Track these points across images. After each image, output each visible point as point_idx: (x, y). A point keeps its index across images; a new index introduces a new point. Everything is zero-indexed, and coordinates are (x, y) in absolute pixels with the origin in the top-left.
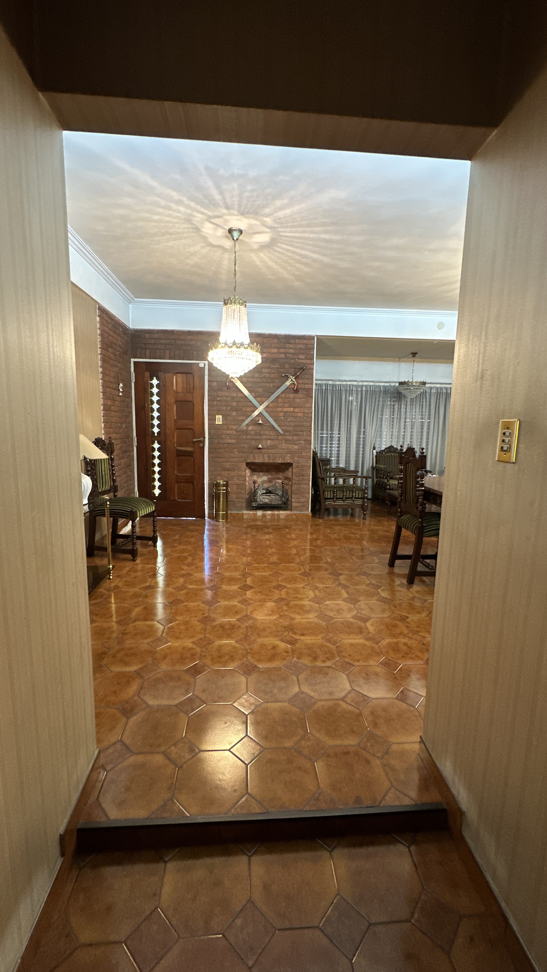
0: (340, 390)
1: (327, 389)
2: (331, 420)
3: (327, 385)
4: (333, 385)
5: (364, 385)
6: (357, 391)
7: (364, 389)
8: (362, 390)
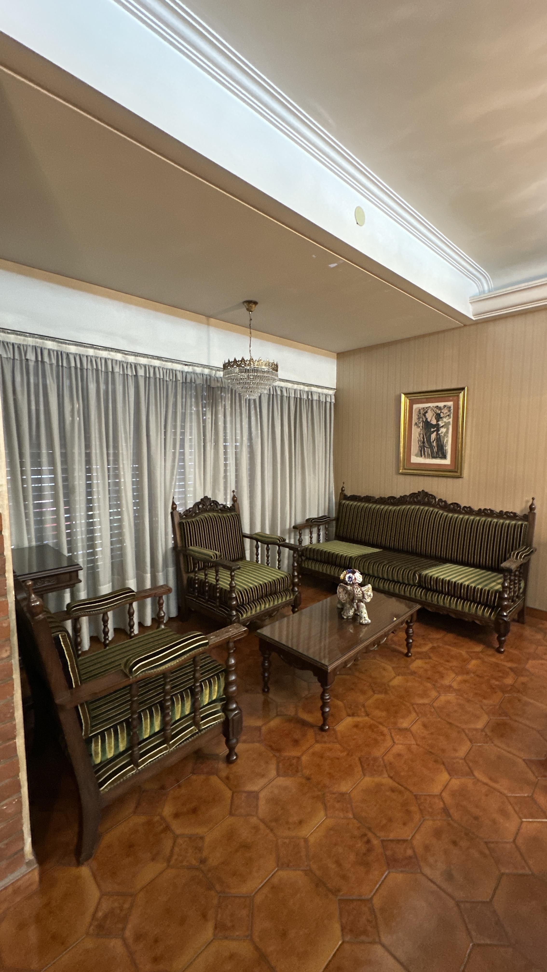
0: (82, 369)
1: (43, 362)
2: (63, 445)
3: (39, 351)
4: (59, 355)
5: (140, 365)
6: (125, 376)
7: (141, 372)
8: (136, 376)
